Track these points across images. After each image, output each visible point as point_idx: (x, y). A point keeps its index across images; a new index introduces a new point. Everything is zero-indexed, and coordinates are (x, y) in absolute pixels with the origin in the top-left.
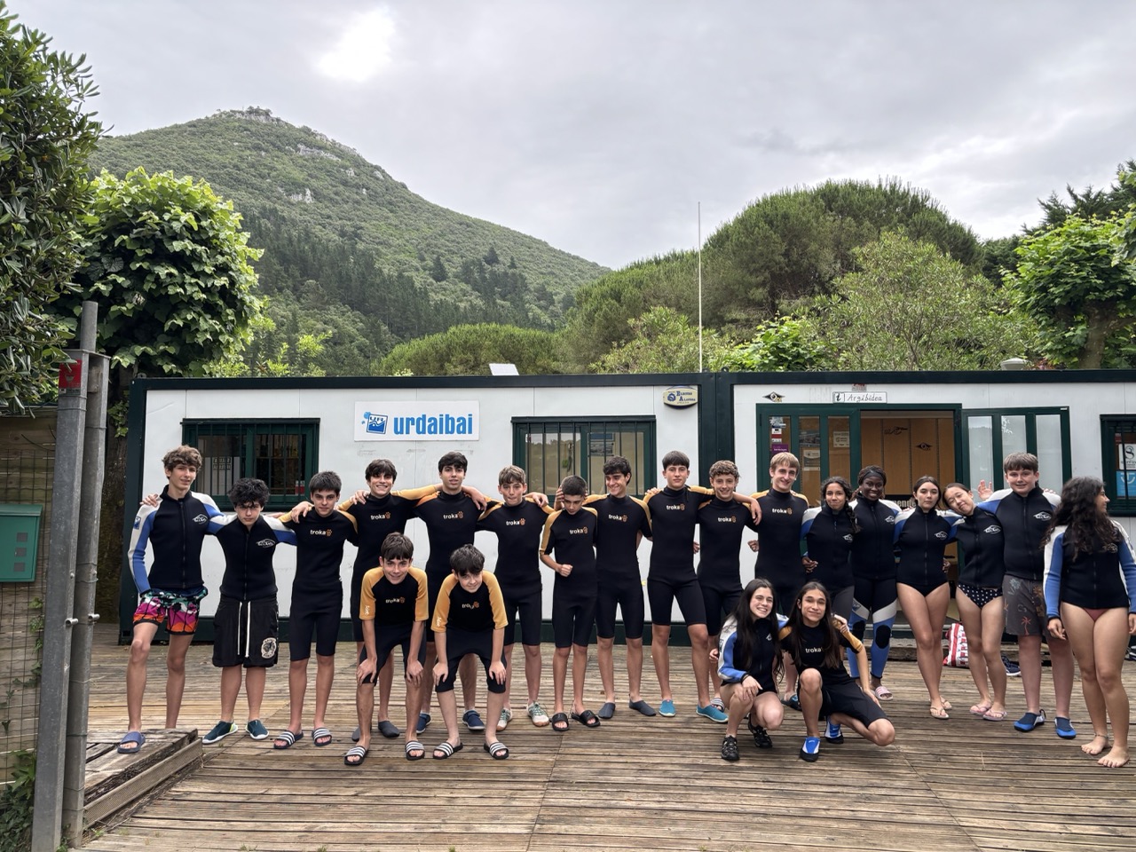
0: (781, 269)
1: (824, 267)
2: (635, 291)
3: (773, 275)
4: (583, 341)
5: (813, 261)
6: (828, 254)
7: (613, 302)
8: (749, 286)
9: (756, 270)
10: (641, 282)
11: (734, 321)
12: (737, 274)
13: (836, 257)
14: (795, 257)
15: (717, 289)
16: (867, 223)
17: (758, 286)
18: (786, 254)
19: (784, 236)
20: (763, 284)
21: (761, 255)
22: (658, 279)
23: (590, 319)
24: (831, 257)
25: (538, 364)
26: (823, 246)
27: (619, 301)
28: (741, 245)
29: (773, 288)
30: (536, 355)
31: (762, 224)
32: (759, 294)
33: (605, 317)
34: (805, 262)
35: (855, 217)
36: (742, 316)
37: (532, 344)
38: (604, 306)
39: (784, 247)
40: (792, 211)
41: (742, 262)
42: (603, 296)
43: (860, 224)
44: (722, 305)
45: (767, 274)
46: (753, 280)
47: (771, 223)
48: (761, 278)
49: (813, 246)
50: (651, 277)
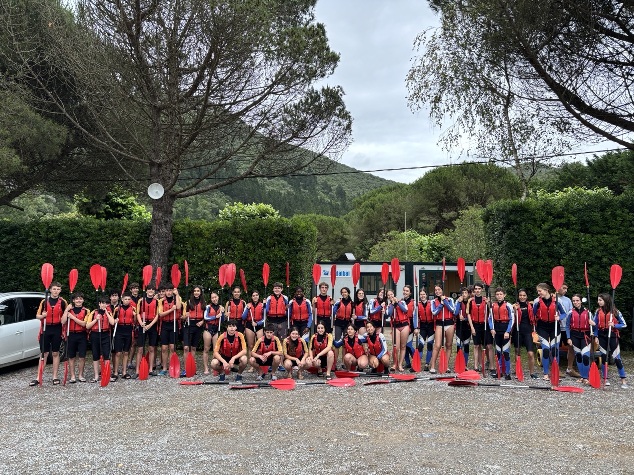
0: (444, 199)
1: (461, 199)
2: (381, 205)
3: (440, 201)
4: (357, 226)
5: (457, 196)
6: (463, 194)
7: (371, 209)
8: (430, 207)
9: (432, 200)
10: (384, 201)
11: (424, 221)
12: (424, 201)
13: (467, 196)
14: (449, 195)
15: (417, 206)
16: (480, 181)
17: (434, 206)
18: (446, 193)
19: (444, 186)
20: (436, 206)
21: (435, 194)
22: (391, 200)
23: (361, 216)
24: (464, 196)
25: (335, 233)
26: (460, 191)
27: (374, 209)
28: (427, 190)
29: (440, 207)
30: (334, 229)
31: (435, 181)
32: (434, 210)
33: (368, 216)
34: (454, 197)
35: (475, 178)
36: (427, 219)
37: (332, 224)
38: (367, 211)
39: (445, 191)
40: (448, 177)
41: (427, 196)
42: (366, 206)
43: (476, 181)
44: (418, 213)
45: (437, 202)
46: (431, 204)
47: (439, 181)
48: (435, 203)
49: (457, 191)
50: (388, 199)
